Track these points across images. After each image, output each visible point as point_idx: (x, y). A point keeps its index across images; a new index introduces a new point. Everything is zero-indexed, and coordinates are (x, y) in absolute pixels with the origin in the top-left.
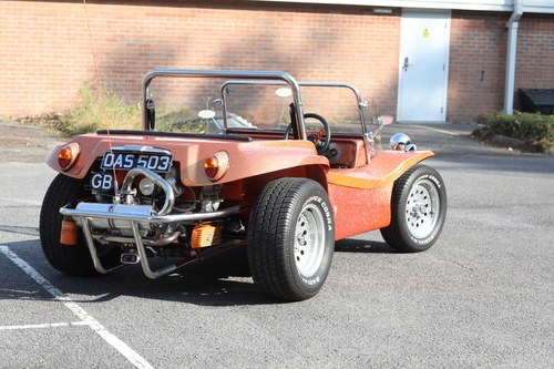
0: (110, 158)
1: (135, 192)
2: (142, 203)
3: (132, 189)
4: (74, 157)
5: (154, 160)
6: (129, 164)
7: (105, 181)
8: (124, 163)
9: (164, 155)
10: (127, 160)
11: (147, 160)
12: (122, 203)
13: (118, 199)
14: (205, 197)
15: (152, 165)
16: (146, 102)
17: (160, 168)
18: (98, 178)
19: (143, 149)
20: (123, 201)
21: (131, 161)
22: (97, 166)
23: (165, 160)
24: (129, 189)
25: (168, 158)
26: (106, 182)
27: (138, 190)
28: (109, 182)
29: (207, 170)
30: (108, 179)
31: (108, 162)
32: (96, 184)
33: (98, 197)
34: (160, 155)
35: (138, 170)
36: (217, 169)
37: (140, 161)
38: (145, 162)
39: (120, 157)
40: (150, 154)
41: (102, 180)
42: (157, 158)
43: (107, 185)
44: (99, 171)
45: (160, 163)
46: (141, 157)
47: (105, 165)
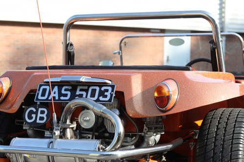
0: (45, 90)
1: (74, 125)
2: (81, 138)
3: (71, 122)
4: (5, 91)
5: (94, 91)
6: (66, 95)
7: (39, 115)
8: (60, 94)
9: (105, 84)
10: (63, 92)
11: (87, 91)
12: (61, 137)
13: (57, 133)
14: (150, 129)
15: (93, 95)
16: (67, 46)
17: (101, 98)
18: (31, 112)
19: (83, 79)
20: (63, 135)
21: (69, 93)
22: (30, 99)
23: (107, 91)
24: (68, 122)
25: (110, 89)
26: (41, 116)
27: (77, 123)
28: (44, 116)
29: (156, 99)
30: (42, 112)
31: (43, 95)
32: (30, 118)
33: (30, 132)
34: (101, 85)
35: (78, 101)
36: (168, 98)
37: (78, 92)
38: (84, 93)
39: (56, 89)
40: (89, 84)
41: (36, 113)
42: (98, 88)
43: (41, 119)
44: (33, 104)
45: (102, 94)
46: (79, 88)
47: (40, 97)
